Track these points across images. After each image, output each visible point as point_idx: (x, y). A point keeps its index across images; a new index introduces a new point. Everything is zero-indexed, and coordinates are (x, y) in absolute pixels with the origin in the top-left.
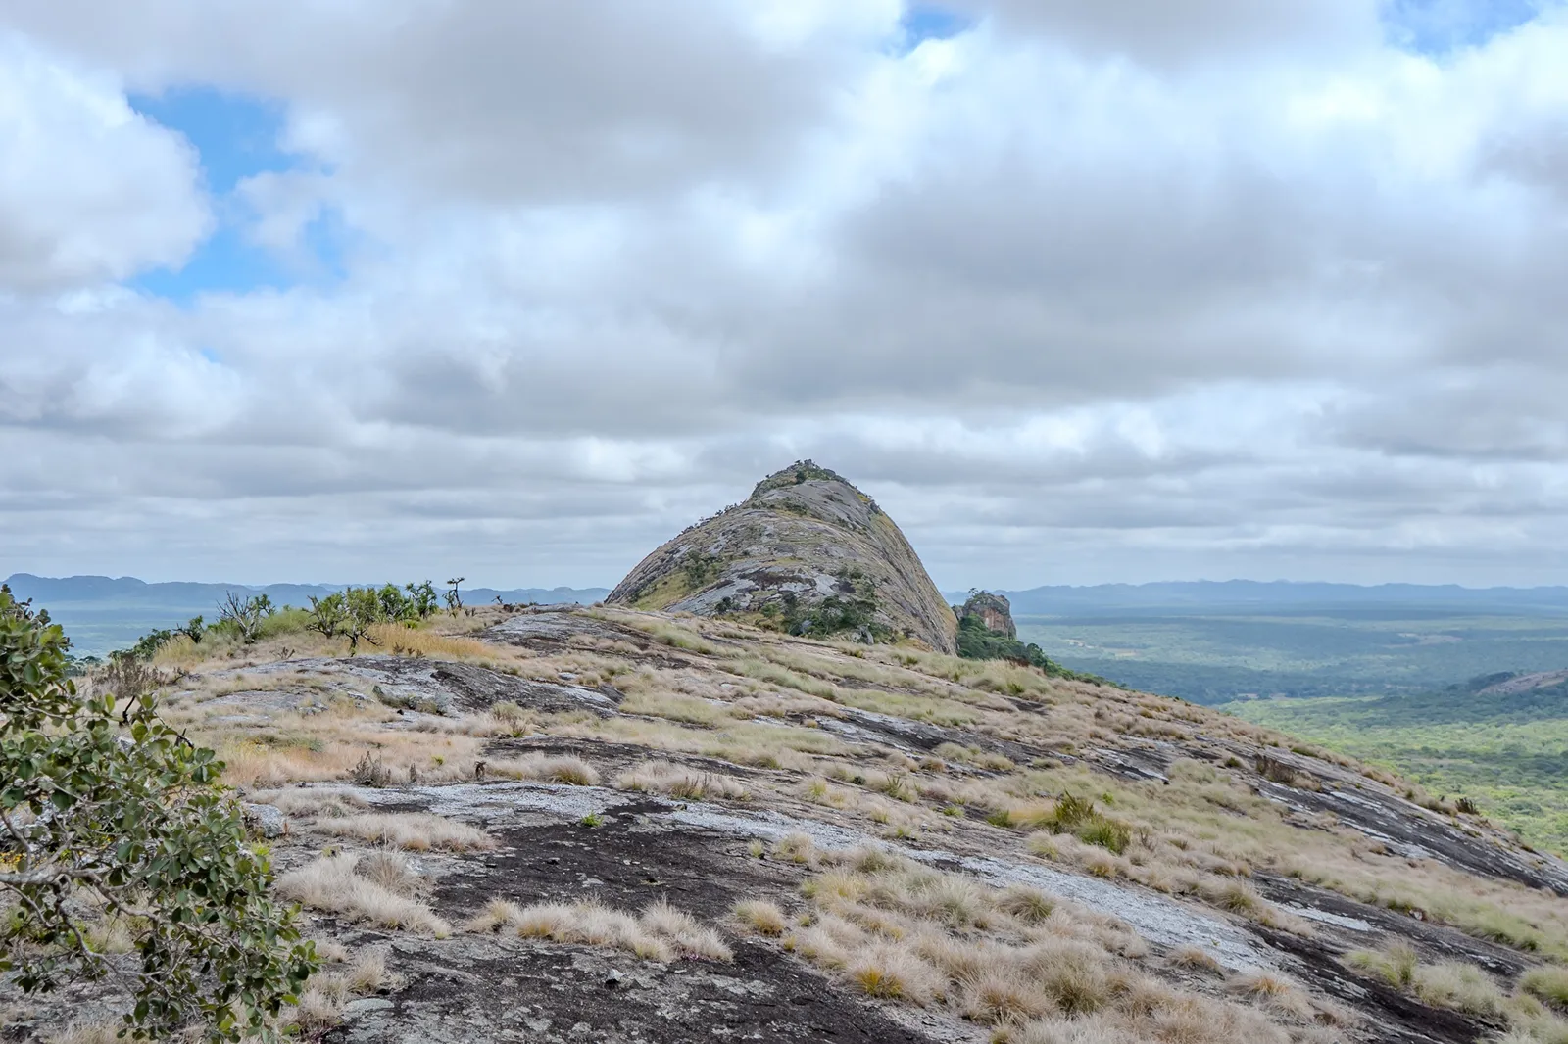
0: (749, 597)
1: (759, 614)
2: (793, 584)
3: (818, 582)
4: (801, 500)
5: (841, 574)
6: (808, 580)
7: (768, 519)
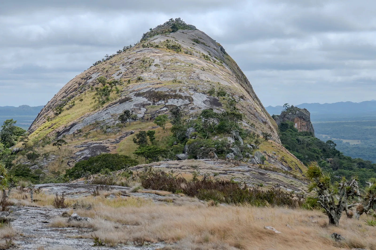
0: (143, 110)
1: (151, 123)
2: (176, 100)
3: (194, 98)
4: (177, 42)
5: (211, 93)
6: (186, 97)
7: (155, 54)
